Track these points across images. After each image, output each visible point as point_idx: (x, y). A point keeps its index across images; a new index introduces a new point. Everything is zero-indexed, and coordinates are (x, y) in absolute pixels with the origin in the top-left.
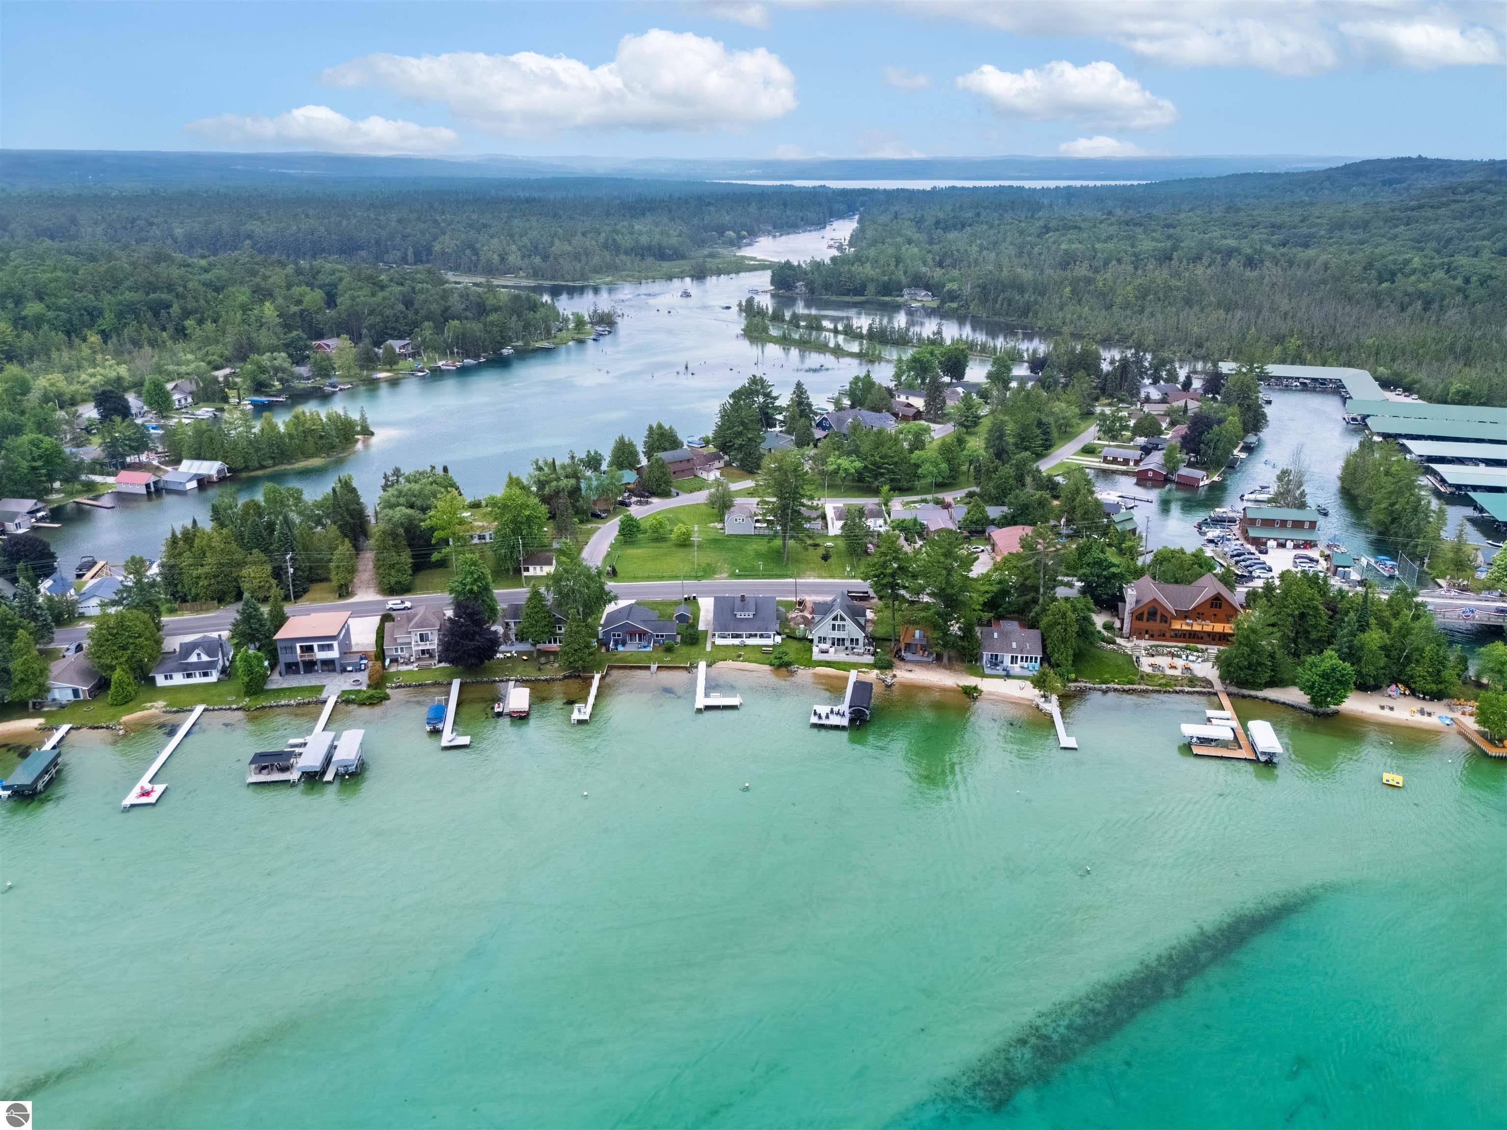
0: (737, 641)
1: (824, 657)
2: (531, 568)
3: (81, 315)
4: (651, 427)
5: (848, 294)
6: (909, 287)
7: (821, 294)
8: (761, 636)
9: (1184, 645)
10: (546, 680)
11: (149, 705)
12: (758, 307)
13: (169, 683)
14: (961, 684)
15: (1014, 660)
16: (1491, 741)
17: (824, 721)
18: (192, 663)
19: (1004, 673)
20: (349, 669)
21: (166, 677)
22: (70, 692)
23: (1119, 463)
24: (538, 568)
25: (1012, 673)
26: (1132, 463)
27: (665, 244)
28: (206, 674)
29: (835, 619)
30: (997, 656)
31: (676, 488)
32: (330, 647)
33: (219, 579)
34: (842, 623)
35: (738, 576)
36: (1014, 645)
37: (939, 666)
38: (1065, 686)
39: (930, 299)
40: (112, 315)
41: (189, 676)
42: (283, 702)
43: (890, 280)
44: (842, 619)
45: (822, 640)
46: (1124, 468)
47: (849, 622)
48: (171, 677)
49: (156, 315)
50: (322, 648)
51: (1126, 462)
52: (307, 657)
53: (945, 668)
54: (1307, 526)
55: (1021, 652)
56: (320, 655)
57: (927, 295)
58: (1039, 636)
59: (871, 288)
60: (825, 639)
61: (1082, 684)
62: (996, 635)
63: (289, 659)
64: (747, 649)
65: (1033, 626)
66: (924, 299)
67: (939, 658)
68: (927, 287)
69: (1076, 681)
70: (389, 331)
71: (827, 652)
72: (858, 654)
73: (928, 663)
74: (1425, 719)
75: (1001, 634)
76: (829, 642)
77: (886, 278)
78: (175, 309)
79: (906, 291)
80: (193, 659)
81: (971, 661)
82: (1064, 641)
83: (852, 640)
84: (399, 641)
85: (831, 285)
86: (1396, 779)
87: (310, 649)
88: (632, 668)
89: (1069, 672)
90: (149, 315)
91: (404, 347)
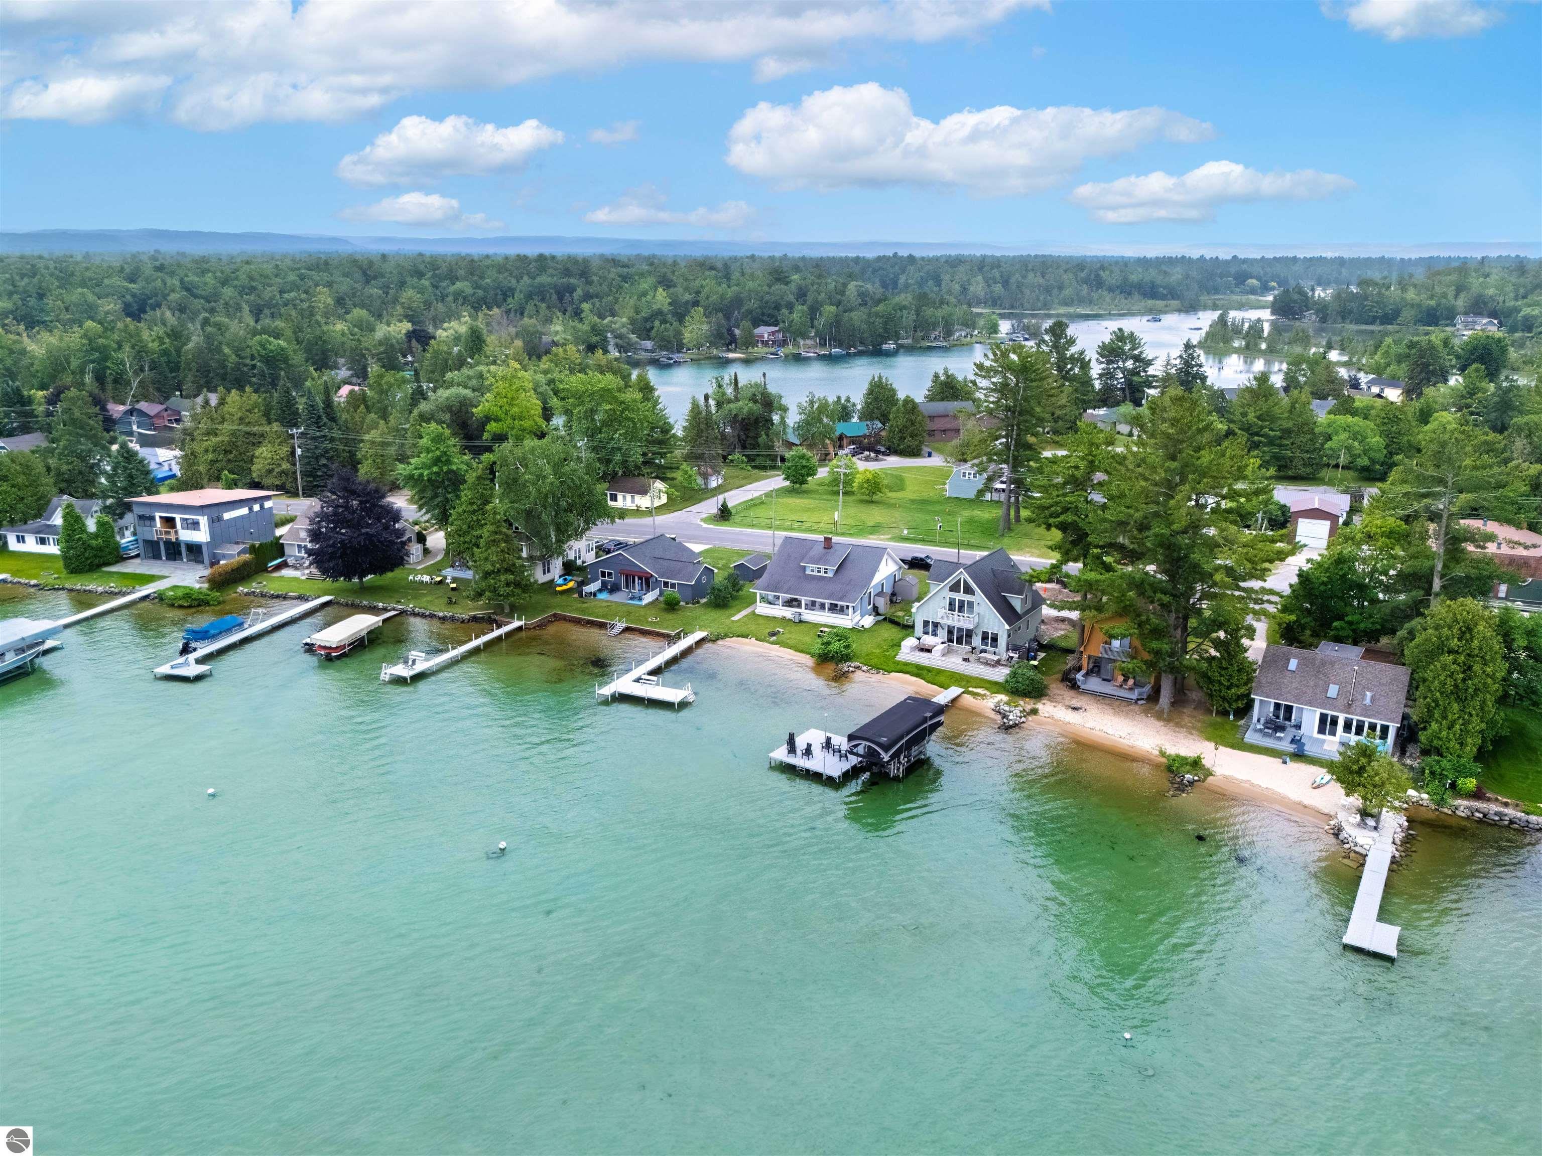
0: (788, 613)
1: (923, 659)
2: (620, 497)
3: (496, 295)
4: (936, 376)
5: (1371, 323)
6: (1466, 313)
7: (1335, 322)
8: (833, 608)
12: (1233, 324)
13: (21, 547)
14: (1172, 750)
15: (1327, 724)
17: (799, 761)
19: (1291, 748)
21: (18, 539)
24: (629, 497)
25: (1310, 749)
27: (1158, 282)
29: (954, 588)
30: (1289, 709)
32: (195, 525)
33: (231, 456)
34: (967, 598)
35: (904, 540)
36: (1333, 691)
37: (1146, 712)
38: (1441, 802)
39: (1494, 328)
40: (522, 296)
41: (42, 541)
43: (1438, 305)
44: (968, 590)
45: (932, 627)
47: (979, 598)
48: (24, 540)
49: (561, 299)
50: (186, 524)
52: (168, 535)
53: (1159, 716)
55: (1348, 708)
56: (184, 535)
57: (1491, 323)
58: (1405, 679)
59: (1407, 314)
60: (936, 625)
61: (1493, 808)
62: (1293, 664)
63: (148, 534)
64: (803, 626)
65: (1394, 657)
68: (1493, 314)
69: (1477, 795)
70: (765, 318)
71: (929, 651)
72: (987, 663)
73: (1128, 701)
75: (1308, 665)
76: (943, 634)
77: (1433, 303)
78: (579, 292)
79: (1459, 319)
81: (1226, 713)
82: (1459, 694)
83: (985, 637)
85: (1351, 312)
87: (172, 523)
89: (1462, 772)
90: (554, 297)
91: (773, 333)
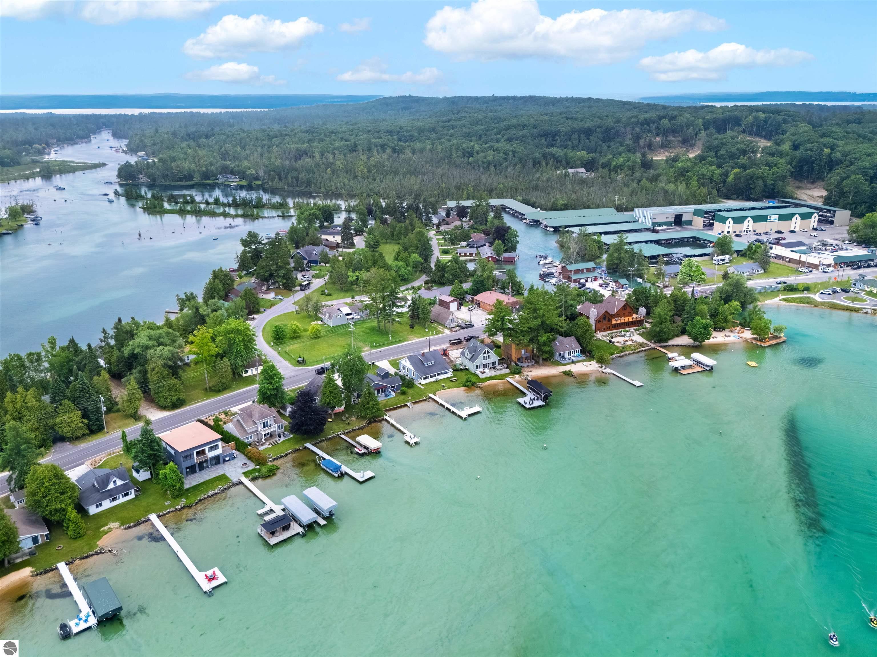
0: (433, 379)
2: (249, 370)
5: (181, 181)
6: (221, 174)
9: (620, 330)
10: (359, 429)
11: (106, 528)
13: (100, 509)
14: (560, 371)
15: (569, 354)
16: (761, 340)
17: (532, 405)
18: (111, 490)
19: (570, 361)
20: (227, 459)
21: (97, 506)
22: (30, 541)
23: (468, 256)
24: (254, 369)
25: (574, 360)
26: (474, 255)
28: (127, 494)
29: (485, 353)
30: (560, 354)
31: (263, 307)
32: (216, 448)
34: (488, 355)
35: (377, 347)
36: (568, 346)
39: (237, 180)
41: (114, 499)
42: (210, 493)
44: (488, 352)
45: (479, 366)
46: (472, 258)
48: (101, 505)
50: (211, 449)
51: (471, 255)
52: (202, 458)
54: (592, 270)
55: (572, 349)
56: (211, 454)
57: (236, 178)
58: (575, 339)
63: (189, 463)
64: (442, 382)
66: (234, 181)
67: (537, 363)
71: (485, 373)
72: (500, 370)
73: (533, 365)
74: (728, 338)
75: (559, 342)
76: (482, 367)
79: (220, 177)
80: (111, 486)
83: (493, 363)
84: (249, 431)
86: (752, 363)
87: (203, 452)
88: (396, 408)
